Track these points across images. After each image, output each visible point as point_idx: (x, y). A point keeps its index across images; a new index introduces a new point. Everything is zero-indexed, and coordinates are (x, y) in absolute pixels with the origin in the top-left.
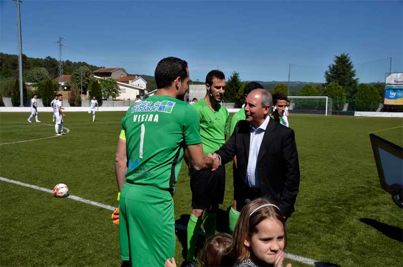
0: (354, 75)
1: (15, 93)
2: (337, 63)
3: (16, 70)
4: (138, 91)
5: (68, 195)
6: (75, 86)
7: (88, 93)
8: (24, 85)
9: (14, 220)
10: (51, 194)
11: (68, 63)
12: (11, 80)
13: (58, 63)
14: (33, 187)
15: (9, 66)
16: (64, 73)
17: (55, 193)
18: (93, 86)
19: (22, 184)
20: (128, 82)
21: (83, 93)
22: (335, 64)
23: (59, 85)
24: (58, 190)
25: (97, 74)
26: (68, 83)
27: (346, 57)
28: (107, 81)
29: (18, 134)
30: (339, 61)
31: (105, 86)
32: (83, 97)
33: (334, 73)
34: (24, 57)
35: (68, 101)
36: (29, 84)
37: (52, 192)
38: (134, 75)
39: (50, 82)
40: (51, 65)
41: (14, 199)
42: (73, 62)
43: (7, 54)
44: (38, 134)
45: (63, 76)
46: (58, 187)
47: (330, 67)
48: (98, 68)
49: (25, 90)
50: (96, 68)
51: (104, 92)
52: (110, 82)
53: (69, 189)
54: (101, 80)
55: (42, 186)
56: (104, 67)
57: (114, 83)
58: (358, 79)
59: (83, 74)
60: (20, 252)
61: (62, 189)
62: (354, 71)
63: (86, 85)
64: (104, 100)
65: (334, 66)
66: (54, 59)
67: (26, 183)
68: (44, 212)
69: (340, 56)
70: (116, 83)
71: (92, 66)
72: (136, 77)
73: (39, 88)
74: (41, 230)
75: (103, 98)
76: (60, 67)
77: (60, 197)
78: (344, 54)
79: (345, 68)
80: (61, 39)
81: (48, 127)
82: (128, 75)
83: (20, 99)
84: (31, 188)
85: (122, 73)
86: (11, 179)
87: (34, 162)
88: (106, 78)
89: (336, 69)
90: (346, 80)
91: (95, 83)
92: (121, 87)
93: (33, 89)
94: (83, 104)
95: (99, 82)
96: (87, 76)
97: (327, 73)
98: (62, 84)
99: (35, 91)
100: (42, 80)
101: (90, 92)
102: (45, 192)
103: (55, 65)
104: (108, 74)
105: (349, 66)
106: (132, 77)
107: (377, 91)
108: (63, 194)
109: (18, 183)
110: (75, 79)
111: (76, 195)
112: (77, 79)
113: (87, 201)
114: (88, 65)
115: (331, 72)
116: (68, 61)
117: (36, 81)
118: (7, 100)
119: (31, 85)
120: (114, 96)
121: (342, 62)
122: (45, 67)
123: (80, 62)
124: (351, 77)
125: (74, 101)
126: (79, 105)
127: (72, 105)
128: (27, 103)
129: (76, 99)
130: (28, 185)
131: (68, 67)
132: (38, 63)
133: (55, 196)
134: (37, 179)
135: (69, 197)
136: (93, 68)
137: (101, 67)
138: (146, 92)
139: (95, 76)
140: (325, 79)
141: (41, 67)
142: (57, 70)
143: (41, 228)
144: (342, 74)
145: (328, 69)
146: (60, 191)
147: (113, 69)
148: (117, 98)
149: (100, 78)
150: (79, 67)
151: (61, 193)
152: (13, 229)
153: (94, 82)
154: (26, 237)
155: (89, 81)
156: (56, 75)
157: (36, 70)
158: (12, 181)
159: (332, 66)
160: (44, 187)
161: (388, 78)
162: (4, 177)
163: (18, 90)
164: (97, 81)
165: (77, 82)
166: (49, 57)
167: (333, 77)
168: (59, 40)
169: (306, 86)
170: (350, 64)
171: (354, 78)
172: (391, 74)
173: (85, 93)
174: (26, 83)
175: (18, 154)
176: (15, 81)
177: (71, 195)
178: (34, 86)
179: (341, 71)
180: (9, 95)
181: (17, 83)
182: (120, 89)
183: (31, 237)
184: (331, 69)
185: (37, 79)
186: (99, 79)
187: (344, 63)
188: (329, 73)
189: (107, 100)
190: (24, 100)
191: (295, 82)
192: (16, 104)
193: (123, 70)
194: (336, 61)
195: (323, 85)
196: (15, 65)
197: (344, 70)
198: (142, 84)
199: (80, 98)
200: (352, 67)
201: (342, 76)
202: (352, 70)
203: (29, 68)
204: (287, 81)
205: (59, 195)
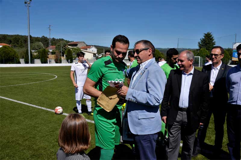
0: (215, 44)
1: (26, 56)
2: (205, 37)
3: (26, 44)
4: (93, 54)
5: (63, 113)
6: (58, 52)
7: (65, 55)
8: (31, 52)
10: (53, 112)
11: (54, 39)
12: (24, 49)
13: (49, 39)
14: (43, 108)
15: (22, 42)
16: (52, 45)
17: (56, 112)
18: (68, 52)
19: (37, 107)
20: (87, 49)
21: (62, 56)
22: (204, 38)
23: (49, 52)
24: (57, 110)
25: (69, 45)
26: (54, 51)
27: (210, 34)
28: (75, 49)
29: (30, 79)
30: (206, 36)
31: (74, 52)
33: (203, 43)
34: (31, 37)
35: (54, 60)
36: (33, 51)
37: (53, 111)
38: (90, 46)
39: (45, 50)
40: (45, 40)
41: (34, 115)
42: (56, 39)
43: (21, 35)
44: (40, 78)
45: (51, 46)
46: (57, 108)
47: (201, 39)
48: (70, 42)
49: (31, 55)
50: (69, 42)
51: (74, 55)
52: (77, 49)
53: (63, 110)
54: (72, 48)
55: (47, 108)
56: (73, 41)
57: (79, 50)
59: (62, 45)
61: (59, 109)
62: (215, 42)
63: (64, 51)
64: (74, 59)
65: (203, 39)
66: (46, 37)
67: (38, 106)
69: (207, 33)
70: (81, 50)
71: (66, 40)
72: (91, 46)
73: (38, 53)
74: (51, 133)
75: (73, 58)
77: (58, 114)
78: (209, 32)
79: (209, 40)
80: (50, 26)
81: (45, 74)
82: (87, 45)
83: (29, 60)
85: (84, 44)
87: (41, 94)
88: (75, 47)
89: (205, 41)
90: (210, 47)
93: (35, 54)
96: (64, 46)
97: (199, 43)
98: (51, 51)
100: (40, 49)
101: (66, 55)
102: (50, 111)
103: (46, 41)
104: (76, 45)
105: (212, 39)
106: (89, 46)
107: (228, 53)
108: (60, 113)
109: (34, 106)
110: (58, 48)
111: (67, 113)
112: (59, 48)
114: (64, 40)
116: (53, 38)
117: (37, 50)
118: (22, 60)
119: (34, 52)
121: (208, 37)
122: (41, 41)
123: (60, 39)
124: (213, 45)
125: (57, 60)
126: (61, 62)
127: (57, 62)
128: (32, 62)
129: (59, 59)
130: (40, 107)
131: (54, 42)
132: (37, 39)
133: (56, 113)
134: (44, 104)
135: (63, 114)
136: (67, 42)
137: (72, 41)
138: (97, 55)
139: (69, 46)
140: (198, 46)
141: (39, 42)
142: (48, 43)
144: (208, 43)
145: (200, 41)
146: (58, 111)
147: (78, 42)
150: (59, 42)
151: (59, 112)
152: (36, 132)
153: (68, 50)
154: (43, 136)
155: (65, 49)
156: (47, 46)
157: (37, 44)
158: (31, 105)
159: (202, 39)
160: (49, 108)
161: (234, 46)
162: (27, 103)
163: (28, 55)
164: (70, 49)
165: (59, 50)
166: (43, 36)
167: (202, 45)
170: (212, 38)
172: (236, 43)
173: (63, 56)
174: (32, 51)
176: (26, 49)
178: (36, 52)
179: (207, 42)
180: (23, 58)
181: (27, 50)
184: (201, 40)
185: (37, 49)
186: (71, 48)
187: (209, 38)
188: (201, 43)
189: (75, 59)
190: (31, 60)
191: (180, 48)
192: (27, 62)
193: (84, 43)
194: (204, 36)
195: (197, 50)
196: (26, 41)
197: (209, 41)
198: (95, 50)
199: (61, 59)
201: (208, 45)
202: (214, 41)
203: (33, 42)
204: (177, 48)
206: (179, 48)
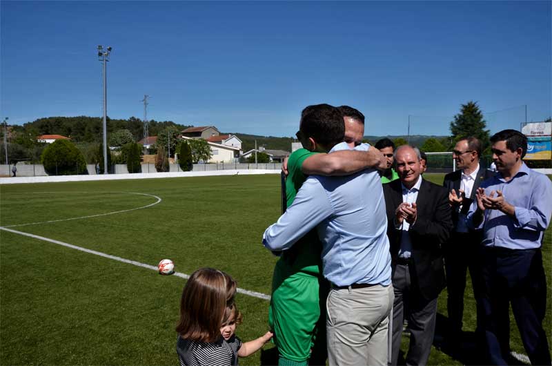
0: (484, 127)
1: (98, 159)
2: (464, 113)
3: (99, 134)
4: (232, 152)
5: (174, 272)
6: (163, 148)
7: (175, 155)
8: (108, 150)
10: (154, 271)
11: (153, 123)
12: (95, 145)
13: (143, 123)
14: (135, 263)
15: (92, 129)
16: (150, 135)
17: (160, 271)
18: (182, 147)
19: (123, 260)
20: (220, 142)
21: (171, 157)
22: (461, 113)
23: (144, 148)
24: (163, 266)
25: (185, 134)
26: (153, 146)
27: (473, 106)
28: (197, 142)
29: (108, 204)
30: (466, 110)
31: (195, 148)
32: (171, 161)
33: (461, 125)
34: (108, 119)
35: (154, 166)
36: (113, 148)
37: (156, 268)
38: (227, 134)
39: (136, 145)
40: (135, 126)
41: (117, 277)
42: (158, 122)
43: (89, 118)
44: (128, 203)
45: (148, 137)
46: (163, 263)
47: (455, 117)
48: (186, 127)
49: (109, 156)
50: (184, 127)
51: (194, 154)
52: (200, 143)
53: (175, 266)
54: (190, 141)
55: (144, 263)
56: (193, 126)
57: (204, 143)
58: (489, 131)
59: (170, 135)
60: (136, 333)
61: (167, 265)
62: (484, 121)
63: (174, 147)
64: (195, 163)
65: (460, 116)
66: (138, 120)
67: (126, 258)
68: (151, 291)
69: (467, 104)
70: (207, 144)
71: (179, 125)
72: (230, 135)
73: (123, 152)
74: (152, 311)
75: (193, 161)
76: (145, 128)
77: (165, 274)
78: (471, 102)
79: (473, 117)
80: (146, 96)
82: (221, 134)
83: (104, 165)
84: (133, 265)
85: (214, 132)
86: (110, 254)
87: (130, 236)
88: (197, 138)
89: (464, 120)
90: (476, 132)
91: (185, 145)
92: (212, 148)
93: (117, 154)
94: (171, 169)
95: (188, 143)
96: (174, 137)
97: (452, 124)
98: (148, 147)
99: (119, 156)
100: (126, 143)
101: (178, 155)
102: (148, 269)
103: (139, 127)
104: (198, 134)
105: (478, 116)
106: (225, 136)
108: (169, 271)
109: (118, 259)
110: (162, 140)
112: (164, 141)
114: (174, 124)
115: (456, 123)
116: (153, 121)
117: (120, 145)
118: (91, 168)
119: (114, 150)
120: (205, 159)
121: (469, 111)
122: (129, 128)
123: (166, 122)
124: (481, 128)
125: (161, 166)
126: (167, 170)
127: (159, 170)
128: (111, 171)
129: (164, 163)
130: (128, 261)
131: (153, 128)
132: (121, 125)
133: (160, 273)
134: (136, 254)
135: (175, 274)
136: (181, 127)
137: (189, 127)
138: (241, 153)
139: (183, 137)
140: (451, 131)
141: (124, 128)
142: (142, 132)
144: (470, 125)
145: (453, 120)
146: (165, 268)
147: (203, 128)
148: (209, 161)
149: (188, 138)
150: (164, 128)
151: (167, 270)
153: (183, 143)
155: (177, 143)
156: (141, 137)
157: (120, 133)
158: (111, 257)
159: (458, 117)
160: (147, 263)
161: (524, 129)
162: (102, 252)
163: (102, 156)
164: (186, 142)
165: (165, 144)
166: (133, 118)
167: (459, 129)
168: (144, 98)
169: (430, 140)
170: (479, 113)
171: (485, 130)
172: (528, 124)
173: (172, 156)
174: (110, 148)
175: (112, 227)
176: (99, 145)
177: (178, 272)
178: (118, 150)
179: (470, 123)
180: (93, 162)
181: (101, 147)
182: (211, 151)
184: (457, 119)
185: (120, 143)
186: (189, 140)
187: (472, 112)
188: (455, 125)
189: (196, 163)
190: (108, 166)
191: (414, 136)
193: (215, 128)
194: (462, 111)
195: (449, 139)
196: (98, 128)
197: (472, 121)
198: (237, 144)
199: (168, 162)
200: (481, 117)
201: (471, 127)
202: (482, 120)
203: (112, 131)
204: (407, 134)
205: (164, 272)
206: (411, 134)
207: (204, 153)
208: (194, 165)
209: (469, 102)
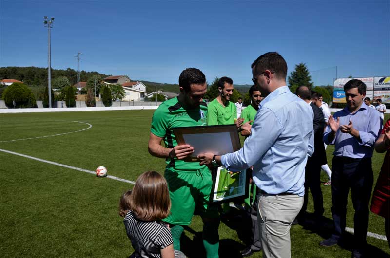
0: (310, 80)
1: (45, 97)
3: (45, 80)
4: (140, 94)
6: (91, 90)
7: (100, 96)
8: (52, 91)
9: (73, 194)
10: (93, 174)
11: (83, 73)
12: (41, 88)
13: (76, 73)
15: (39, 76)
16: (82, 81)
17: (97, 174)
18: (104, 90)
20: (131, 87)
21: (96, 96)
22: (295, 71)
23: (77, 90)
24: (99, 171)
25: (106, 81)
26: (83, 89)
27: (303, 66)
28: (115, 86)
29: (54, 129)
30: (298, 69)
31: (114, 90)
32: (97, 99)
33: (296, 78)
34: (52, 69)
35: (85, 102)
36: (55, 90)
38: (136, 81)
39: (72, 87)
40: (71, 74)
42: (87, 72)
43: (37, 68)
44: (68, 128)
45: (80, 83)
47: (291, 73)
48: (107, 76)
49: (52, 95)
50: (105, 76)
51: (113, 95)
52: (117, 87)
54: (110, 85)
56: (111, 75)
57: (120, 88)
58: (312, 83)
59: (96, 81)
62: (310, 77)
63: (99, 89)
66: (73, 70)
69: (299, 65)
70: (122, 88)
71: (102, 74)
72: (138, 82)
73: (62, 93)
75: (112, 100)
76: (78, 76)
79: (303, 74)
80: (79, 54)
82: (131, 81)
83: (49, 102)
85: (126, 79)
86: (60, 163)
87: (73, 150)
88: (115, 84)
89: (296, 75)
91: (106, 88)
92: (126, 91)
93: (58, 94)
94: (97, 105)
95: (109, 87)
96: (99, 82)
97: (289, 78)
98: (80, 89)
99: (59, 95)
100: (64, 86)
102: (88, 173)
103: (73, 75)
104: (115, 80)
105: (306, 73)
106: (134, 83)
107: (327, 92)
109: (66, 166)
110: (90, 85)
111: (113, 175)
112: (92, 85)
113: (123, 180)
114: (99, 74)
115: (292, 77)
116: (83, 71)
117: (60, 88)
118: (39, 103)
119: (56, 91)
120: (121, 98)
121: (300, 69)
122: (66, 76)
123: (93, 72)
124: (308, 81)
125: (90, 103)
126: (94, 105)
127: (88, 105)
128: (54, 105)
129: (92, 101)
131: (83, 76)
132: (60, 73)
134: (79, 163)
136: (103, 76)
137: (109, 76)
138: (146, 94)
139: (105, 83)
141: (63, 76)
142: (76, 78)
143: (94, 200)
144: (301, 79)
145: (290, 75)
147: (119, 77)
148: (123, 99)
149: (109, 83)
150: (92, 76)
155: (101, 87)
156: (75, 82)
157: (60, 79)
158: (61, 165)
159: (293, 73)
160: (87, 169)
161: (335, 82)
162: (54, 162)
163: (48, 95)
164: (108, 86)
165: (92, 87)
166: (69, 68)
167: (294, 81)
168: (77, 55)
170: (307, 71)
171: (310, 82)
172: (338, 79)
173: (98, 96)
174: (53, 89)
176: (45, 88)
178: (59, 91)
179: (301, 77)
180: (40, 99)
181: (47, 89)
182: (125, 93)
183: (90, 207)
185: (60, 86)
187: (302, 70)
188: (291, 78)
189: (115, 101)
190: (52, 102)
192: (46, 106)
193: (127, 77)
194: (296, 69)
197: (302, 76)
198: (142, 88)
199: (95, 100)
200: (308, 74)
201: (301, 80)
202: (309, 76)
203: (54, 77)
207: (120, 93)
208: (113, 102)
209: (301, 63)
